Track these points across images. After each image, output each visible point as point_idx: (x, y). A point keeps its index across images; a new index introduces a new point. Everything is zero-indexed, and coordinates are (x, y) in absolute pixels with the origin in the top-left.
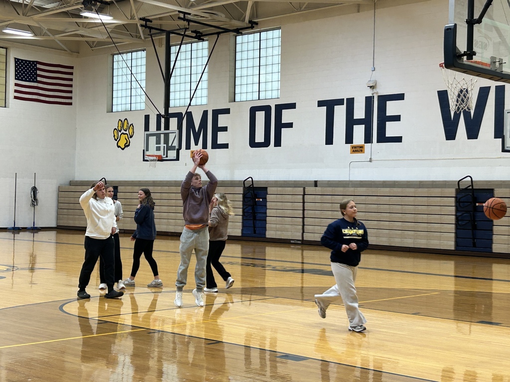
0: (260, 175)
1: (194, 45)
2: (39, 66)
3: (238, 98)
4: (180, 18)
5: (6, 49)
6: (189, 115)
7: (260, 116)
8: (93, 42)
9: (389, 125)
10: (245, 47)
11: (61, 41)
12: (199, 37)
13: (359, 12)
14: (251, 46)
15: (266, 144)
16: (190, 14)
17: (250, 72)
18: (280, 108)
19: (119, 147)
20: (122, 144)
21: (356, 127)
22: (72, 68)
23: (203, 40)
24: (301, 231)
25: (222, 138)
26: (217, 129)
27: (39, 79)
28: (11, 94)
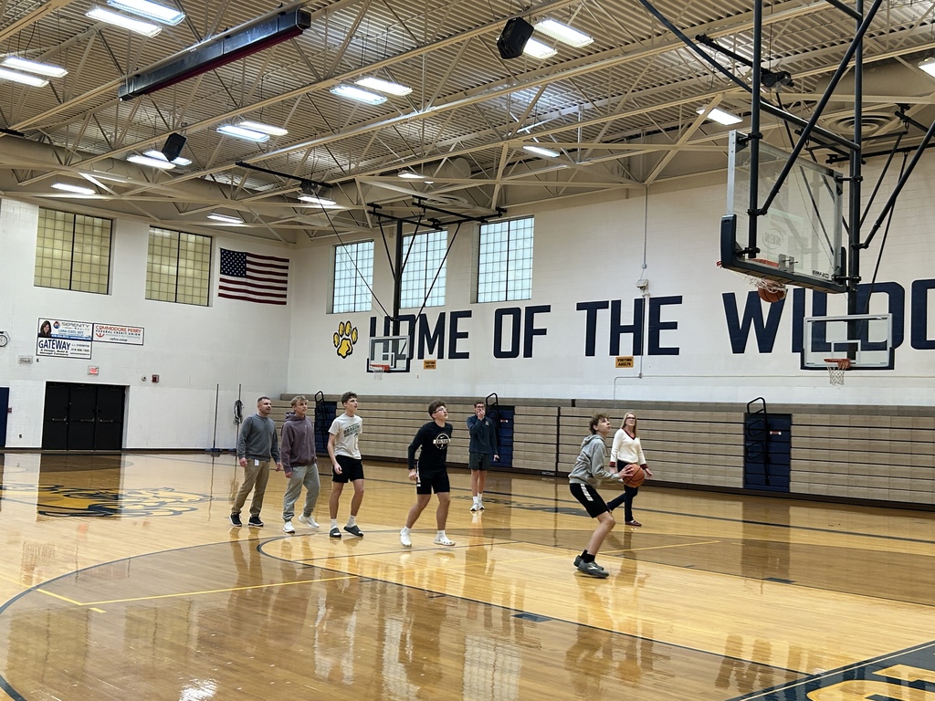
0: (506, 392)
1: (431, 235)
2: (248, 258)
3: (481, 299)
4: (414, 204)
5: (211, 238)
6: (423, 318)
7: (508, 320)
8: (313, 231)
9: (663, 333)
10: (491, 238)
11: (274, 229)
12: (437, 226)
13: (627, 198)
14: (498, 236)
15: (514, 353)
16: (426, 199)
17: (496, 267)
18: (531, 311)
19: (339, 354)
20: (343, 351)
21: (622, 336)
22: (287, 261)
23: (442, 230)
24: (555, 461)
25: (461, 346)
26: (455, 335)
27: (248, 273)
28: (215, 290)
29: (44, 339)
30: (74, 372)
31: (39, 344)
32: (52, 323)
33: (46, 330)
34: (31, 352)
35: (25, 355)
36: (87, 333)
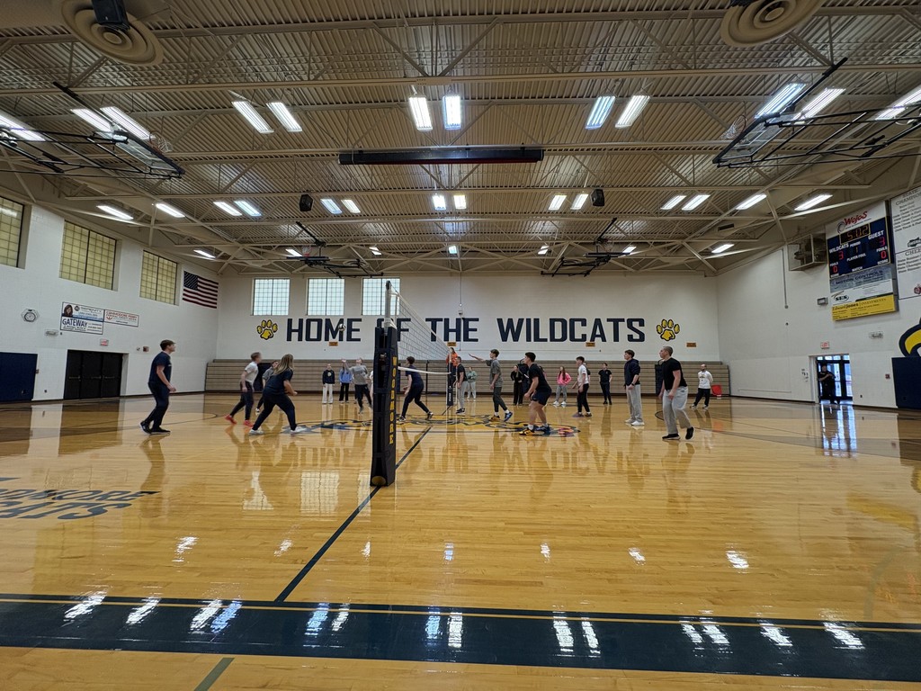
1: (331, 280)
2: (198, 279)
3: (365, 313)
5: (177, 263)
6: (328, 321)
9: (470, 333)
19: (263, 338)
20: (266, 335)
21: (450, 333)
22: (217, 283)
23: (341, 278)
26: (351, 330)
27: (197, 288)
28: (181, 296)
29: (67, 318)
30: (89, 343)
31: (62, 322)
32: (73, 307)
33: (68, 311)
34: (55, 327)
35: (51, 329)
36: (100, 316)
